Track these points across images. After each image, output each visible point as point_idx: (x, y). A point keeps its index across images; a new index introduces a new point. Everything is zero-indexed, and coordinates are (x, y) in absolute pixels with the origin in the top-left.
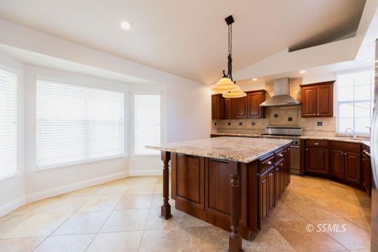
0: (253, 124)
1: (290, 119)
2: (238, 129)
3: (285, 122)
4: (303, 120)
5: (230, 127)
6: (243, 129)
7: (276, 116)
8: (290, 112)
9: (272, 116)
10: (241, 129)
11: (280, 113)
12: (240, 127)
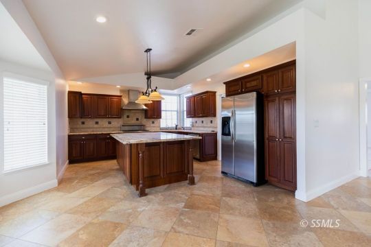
0: (110, 123)
1: (137, 119)
2: (94, 128)
3: (134, 121)
4: (145, 120)
5: (84, 126)
6: (99, 128)
7: (128, 117)
8: (137, 115)
9: (125, 116)
10: (96, 128)
11: (131, 114)
12: (96, 126)
